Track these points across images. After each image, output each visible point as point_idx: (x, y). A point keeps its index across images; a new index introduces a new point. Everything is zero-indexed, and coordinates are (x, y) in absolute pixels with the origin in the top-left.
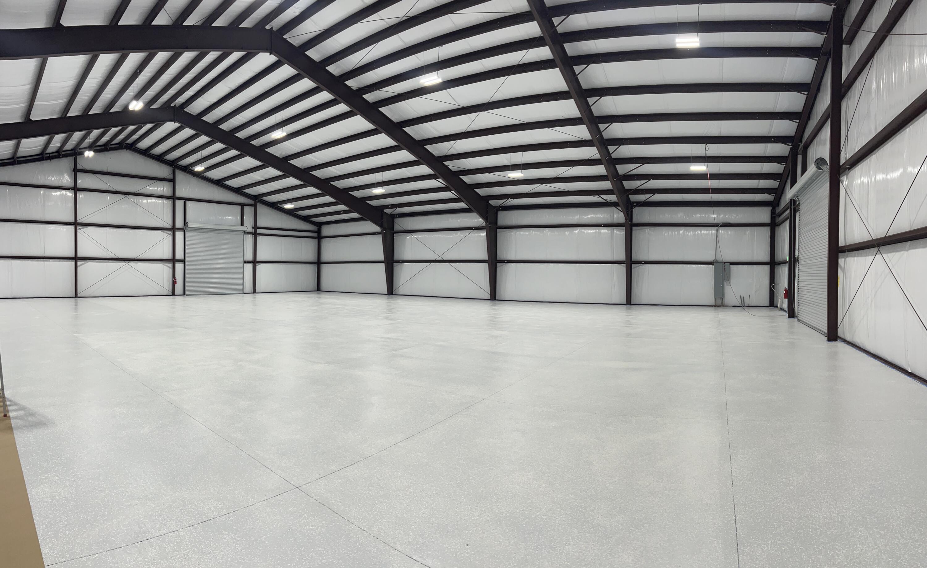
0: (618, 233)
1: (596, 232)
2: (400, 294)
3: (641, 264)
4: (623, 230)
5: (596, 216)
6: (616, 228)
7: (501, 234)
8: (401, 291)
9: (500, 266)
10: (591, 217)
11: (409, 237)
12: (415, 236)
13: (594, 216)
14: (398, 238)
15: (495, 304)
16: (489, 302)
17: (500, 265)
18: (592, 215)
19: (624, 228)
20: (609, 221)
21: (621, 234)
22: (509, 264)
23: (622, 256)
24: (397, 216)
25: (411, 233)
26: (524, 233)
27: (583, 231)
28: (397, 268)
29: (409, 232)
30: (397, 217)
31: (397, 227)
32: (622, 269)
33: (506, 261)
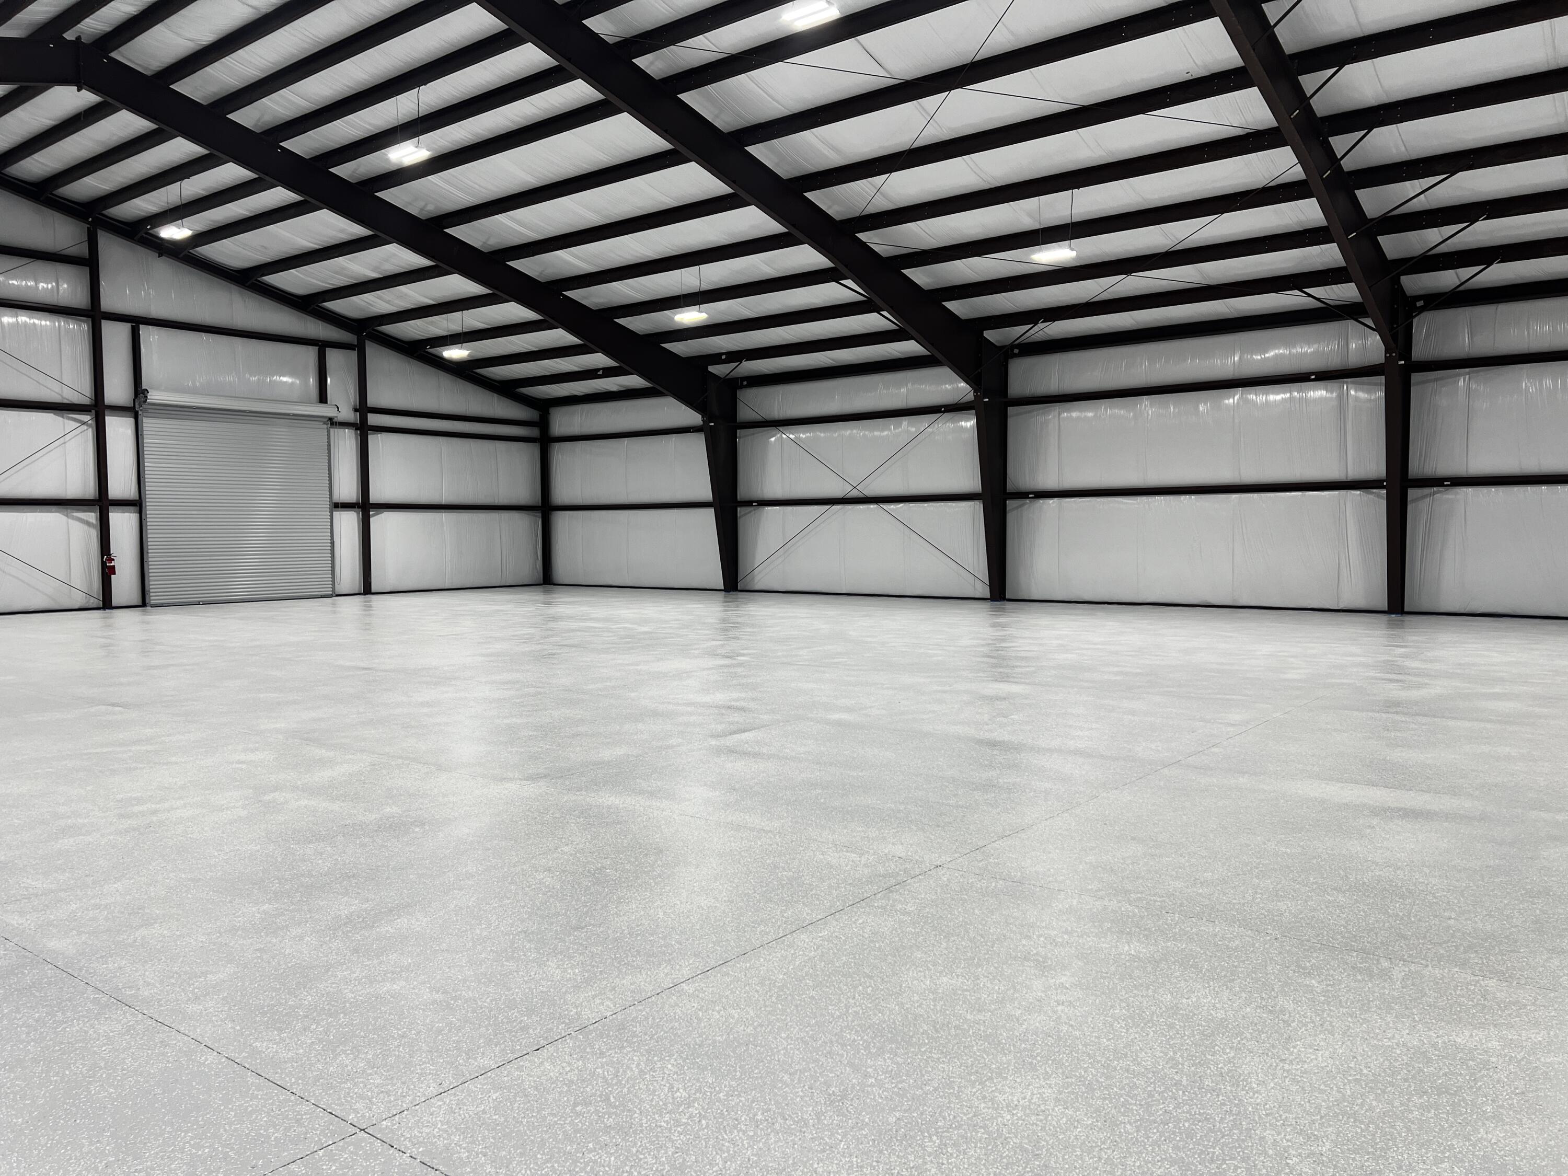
0: (1362, 395)
1: (1291, 399)
2: (757, 588)
3: (1441, 489)
4: (1380, 384)
5: (1294, 351)
6: (1352, 383)
7: (1017, 419)
8: (762, 579)
9: (1017, 508)
10: (1276, 356)
11: (776, 439)
12: (792, 436)
13: (1287, 352)
14: (746, 441)
15: (1003, 610)
16: (988, 605)
17: (1015, 506)
18: (1279, 349)
19: (1382, 379)
20: (1334, 362)
21: (1373, 397)
22: (1041, 501)
23: (1375, 466)
24: (745, 383)
25: (781, 428)
26: (1083, 415)
27: (1252, 397)
28: (745, 518)
29: (775, 426)
30: (742, 387)
31: (745, 413)
32: (1377, 503)
33: (1031, 493)
